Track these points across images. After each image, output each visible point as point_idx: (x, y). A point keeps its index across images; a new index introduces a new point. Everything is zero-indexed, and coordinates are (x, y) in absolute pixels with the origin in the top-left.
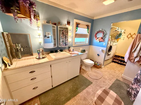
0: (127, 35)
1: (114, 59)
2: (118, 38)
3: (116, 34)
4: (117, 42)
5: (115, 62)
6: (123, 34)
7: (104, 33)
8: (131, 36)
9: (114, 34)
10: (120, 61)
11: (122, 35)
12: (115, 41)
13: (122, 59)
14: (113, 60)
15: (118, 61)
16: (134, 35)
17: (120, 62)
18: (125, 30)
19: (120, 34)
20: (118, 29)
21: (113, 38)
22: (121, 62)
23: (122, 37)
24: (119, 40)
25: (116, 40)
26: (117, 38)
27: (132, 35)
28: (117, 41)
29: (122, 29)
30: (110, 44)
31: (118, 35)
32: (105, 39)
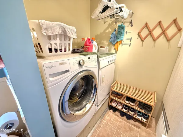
0: (138, 31)
1: (112, 100)
2: (117, 42)
3: (110, 30)
4: (116, 52)
6: (128, 29)
8: (150, 33)
9: (107, 31)
10: (126, 109)
11: (125, 32)
12: (110, 50)
13: (131, 103)
14: (111, 102)
15: (122, 109)
21: (105, 42)
22: (128, 111)
23: (126, 37)
24: (120, 46)
25: (113, 48)
26: (114, 41)
28: (115, 49)
31: (114, 33)
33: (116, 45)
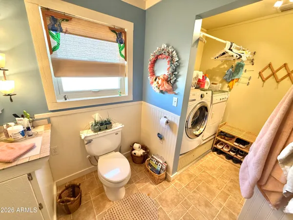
0: (260, 70)
1: (218, 142)
2: (233, 80)
3: (226, 66)
4: (230, 90)
5: (220, 152)
6: (247, 67)
7: (172, 61)
8: (273, 74)
9: (222, 67)
10: (234, 152)
11: (244, 69)
12: (222, 88)
13: (241, 146)
14: (216, 144)
15: (229, 151)
16: (284, 68)
17: (232, 154)
18: (255, 53)
19: (239, 67)
20: (230, 49)
21: (217, 78)
22: (236, 155)
23: (243, 76)
24: (235, 84)
25: (227, 85)
26: (229, 78)
27: (275, 69)
28: (229, 87)
29: (244, 50)
30: (199, 100)
31: (231, 70)
32: (177, 83)
33: (231, 83)
